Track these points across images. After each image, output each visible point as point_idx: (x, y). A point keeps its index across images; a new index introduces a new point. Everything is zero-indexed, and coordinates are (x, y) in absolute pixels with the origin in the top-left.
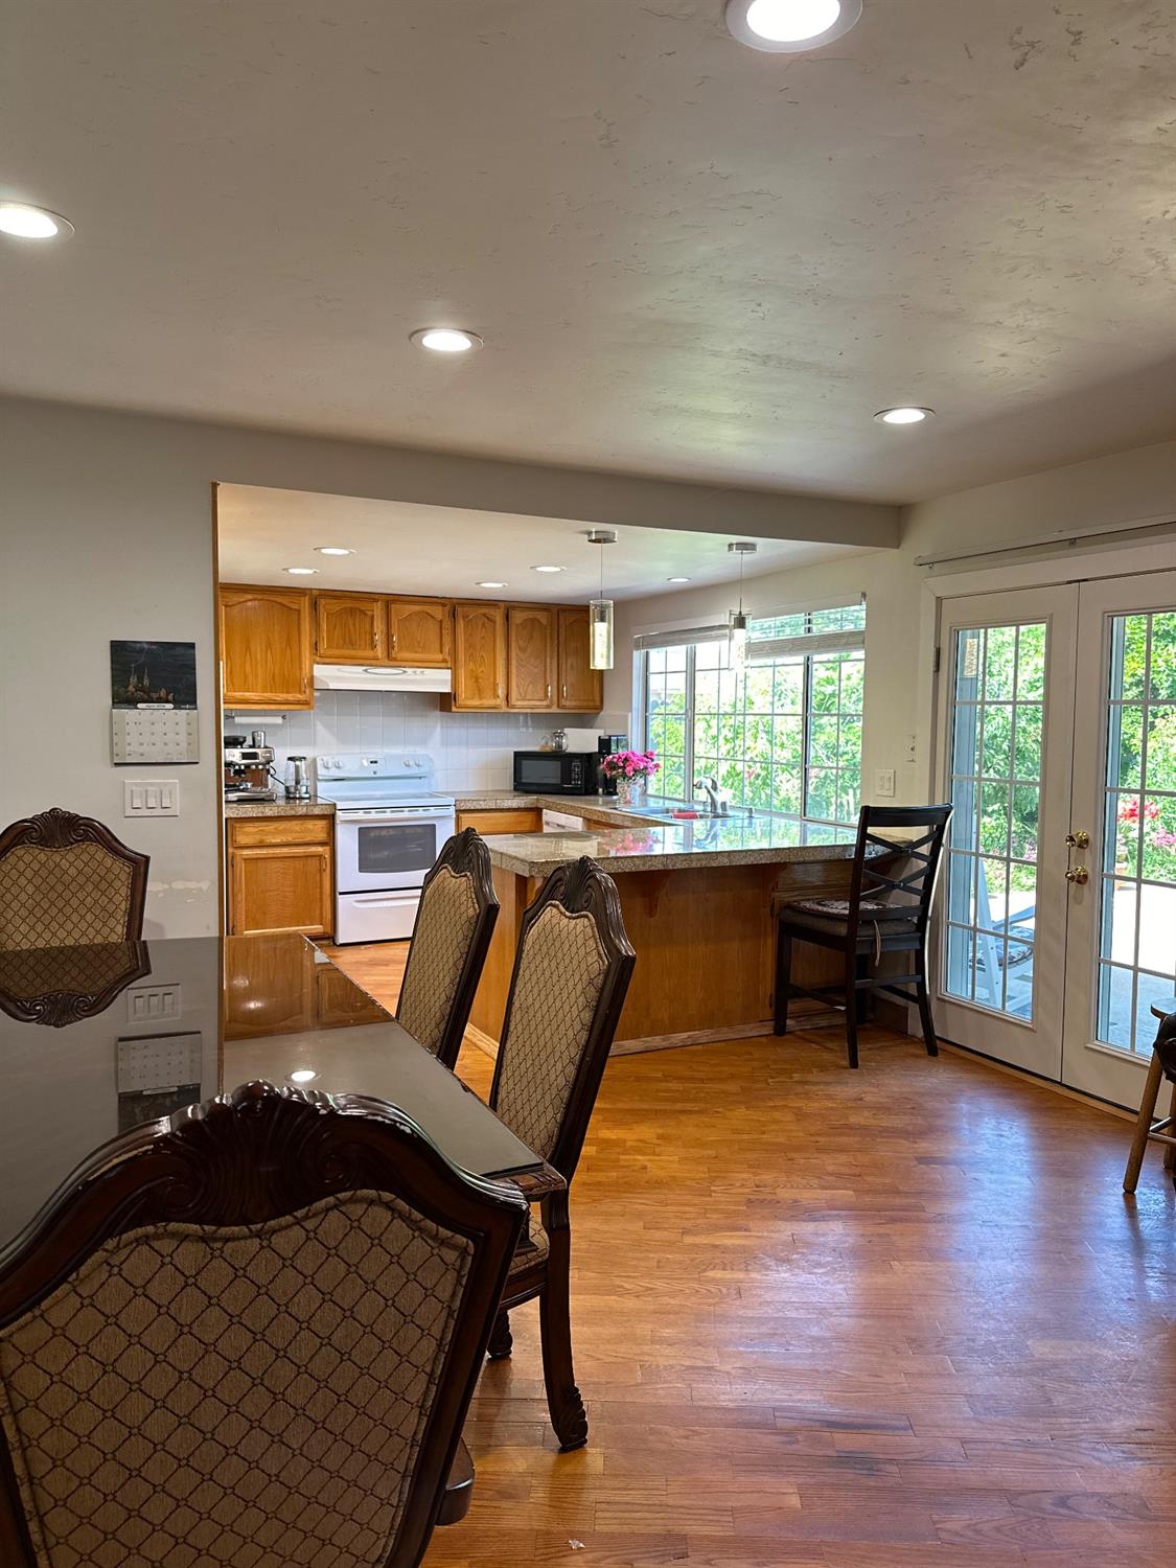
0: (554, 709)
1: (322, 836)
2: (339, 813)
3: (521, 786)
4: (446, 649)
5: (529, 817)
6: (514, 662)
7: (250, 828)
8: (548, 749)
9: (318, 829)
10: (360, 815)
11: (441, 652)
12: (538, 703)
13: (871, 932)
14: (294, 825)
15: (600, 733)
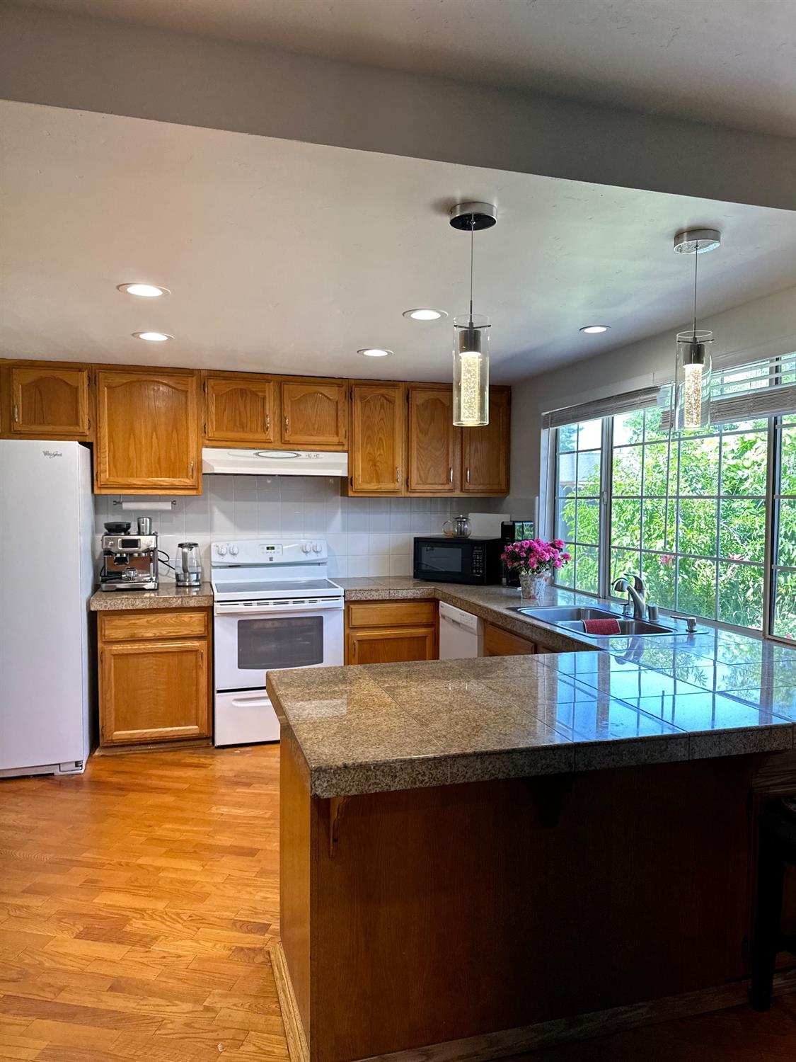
0: (457, 494)
1: (199, 630)
2: (216, 605)
3: (422, 573)
4: (342, 432)
5: (426, 608)
6: (414, 445)
7: (117, 622)
8: (450, 535)
9: (194, 622)
10: (240, 607)
11: (337, 434)
12: (440, 487)
14: (170, 618)
15: (506, 518)
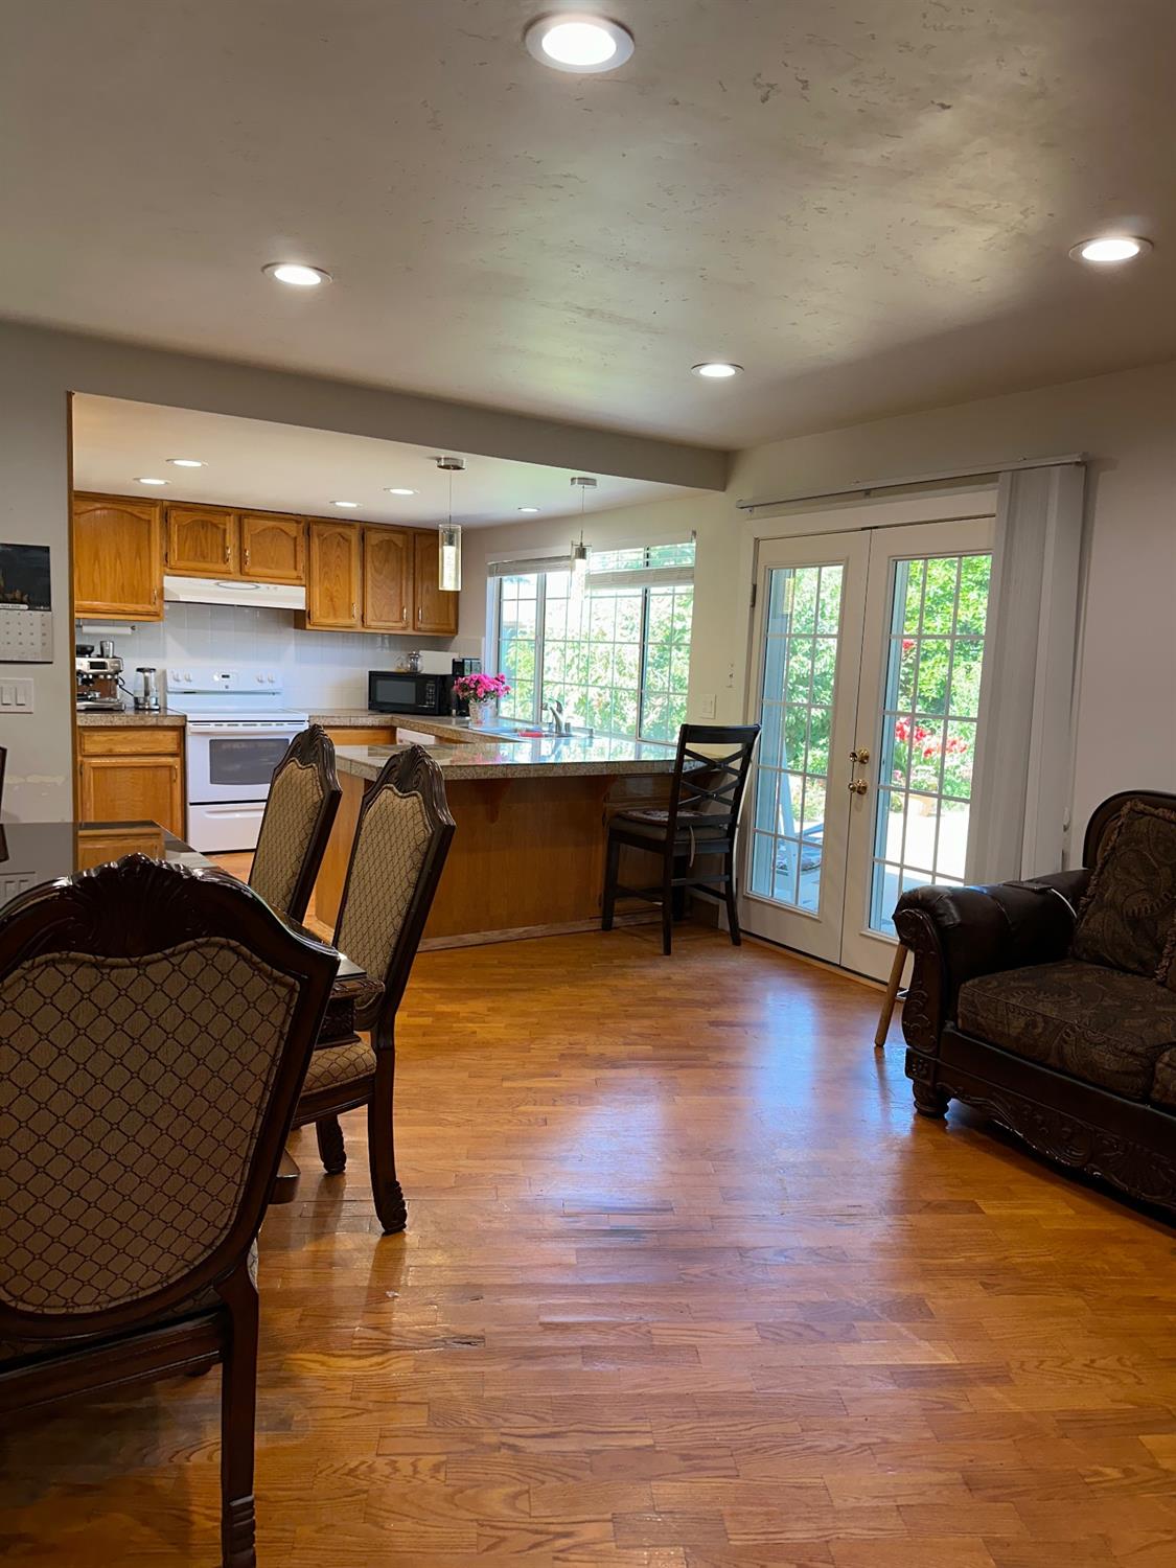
0: (410, 631)
1: (172, 747)
2: (189, 725)
3: (375, 705)
4: (300, 566)
5: (384, 734)
6: (369, 583)
7: (98, 737)
8: (402, 670)
9: (168, 741)
10: (212, 727)
11: (296, 569)
12: (394, 624)
13: (687, 837)
14: (144, 735)
15: (456, 656)
